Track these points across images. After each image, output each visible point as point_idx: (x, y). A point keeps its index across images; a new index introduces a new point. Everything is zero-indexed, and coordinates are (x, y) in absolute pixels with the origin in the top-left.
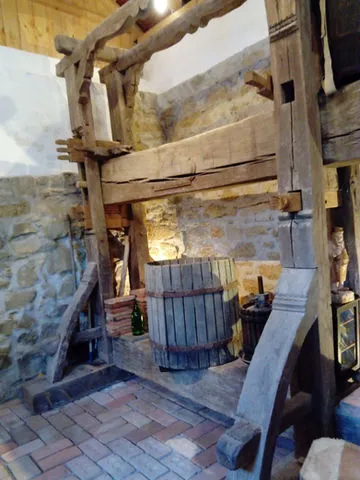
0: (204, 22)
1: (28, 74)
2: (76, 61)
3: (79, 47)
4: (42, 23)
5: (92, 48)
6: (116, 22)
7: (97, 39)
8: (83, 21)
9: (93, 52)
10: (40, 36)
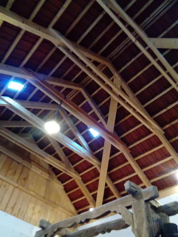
0: (109, 231)
1: (22, 234)
2: (46, 234)
3: (49, 227)
4: (38, 208)
5: (55, 230)
6: (69, 223)
7: (59, 227)
8: (56, 210)
9: (55, 232)
10: (35, 214)
